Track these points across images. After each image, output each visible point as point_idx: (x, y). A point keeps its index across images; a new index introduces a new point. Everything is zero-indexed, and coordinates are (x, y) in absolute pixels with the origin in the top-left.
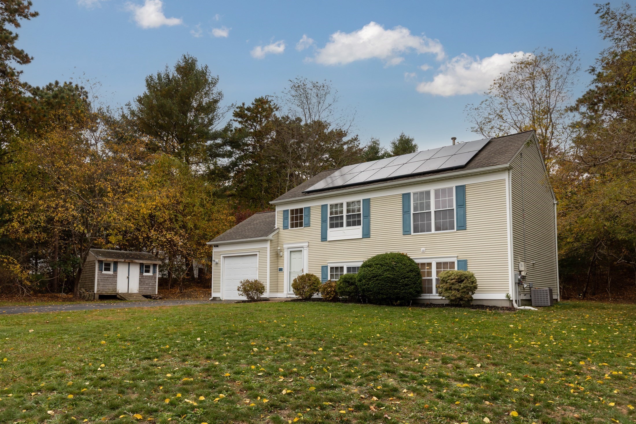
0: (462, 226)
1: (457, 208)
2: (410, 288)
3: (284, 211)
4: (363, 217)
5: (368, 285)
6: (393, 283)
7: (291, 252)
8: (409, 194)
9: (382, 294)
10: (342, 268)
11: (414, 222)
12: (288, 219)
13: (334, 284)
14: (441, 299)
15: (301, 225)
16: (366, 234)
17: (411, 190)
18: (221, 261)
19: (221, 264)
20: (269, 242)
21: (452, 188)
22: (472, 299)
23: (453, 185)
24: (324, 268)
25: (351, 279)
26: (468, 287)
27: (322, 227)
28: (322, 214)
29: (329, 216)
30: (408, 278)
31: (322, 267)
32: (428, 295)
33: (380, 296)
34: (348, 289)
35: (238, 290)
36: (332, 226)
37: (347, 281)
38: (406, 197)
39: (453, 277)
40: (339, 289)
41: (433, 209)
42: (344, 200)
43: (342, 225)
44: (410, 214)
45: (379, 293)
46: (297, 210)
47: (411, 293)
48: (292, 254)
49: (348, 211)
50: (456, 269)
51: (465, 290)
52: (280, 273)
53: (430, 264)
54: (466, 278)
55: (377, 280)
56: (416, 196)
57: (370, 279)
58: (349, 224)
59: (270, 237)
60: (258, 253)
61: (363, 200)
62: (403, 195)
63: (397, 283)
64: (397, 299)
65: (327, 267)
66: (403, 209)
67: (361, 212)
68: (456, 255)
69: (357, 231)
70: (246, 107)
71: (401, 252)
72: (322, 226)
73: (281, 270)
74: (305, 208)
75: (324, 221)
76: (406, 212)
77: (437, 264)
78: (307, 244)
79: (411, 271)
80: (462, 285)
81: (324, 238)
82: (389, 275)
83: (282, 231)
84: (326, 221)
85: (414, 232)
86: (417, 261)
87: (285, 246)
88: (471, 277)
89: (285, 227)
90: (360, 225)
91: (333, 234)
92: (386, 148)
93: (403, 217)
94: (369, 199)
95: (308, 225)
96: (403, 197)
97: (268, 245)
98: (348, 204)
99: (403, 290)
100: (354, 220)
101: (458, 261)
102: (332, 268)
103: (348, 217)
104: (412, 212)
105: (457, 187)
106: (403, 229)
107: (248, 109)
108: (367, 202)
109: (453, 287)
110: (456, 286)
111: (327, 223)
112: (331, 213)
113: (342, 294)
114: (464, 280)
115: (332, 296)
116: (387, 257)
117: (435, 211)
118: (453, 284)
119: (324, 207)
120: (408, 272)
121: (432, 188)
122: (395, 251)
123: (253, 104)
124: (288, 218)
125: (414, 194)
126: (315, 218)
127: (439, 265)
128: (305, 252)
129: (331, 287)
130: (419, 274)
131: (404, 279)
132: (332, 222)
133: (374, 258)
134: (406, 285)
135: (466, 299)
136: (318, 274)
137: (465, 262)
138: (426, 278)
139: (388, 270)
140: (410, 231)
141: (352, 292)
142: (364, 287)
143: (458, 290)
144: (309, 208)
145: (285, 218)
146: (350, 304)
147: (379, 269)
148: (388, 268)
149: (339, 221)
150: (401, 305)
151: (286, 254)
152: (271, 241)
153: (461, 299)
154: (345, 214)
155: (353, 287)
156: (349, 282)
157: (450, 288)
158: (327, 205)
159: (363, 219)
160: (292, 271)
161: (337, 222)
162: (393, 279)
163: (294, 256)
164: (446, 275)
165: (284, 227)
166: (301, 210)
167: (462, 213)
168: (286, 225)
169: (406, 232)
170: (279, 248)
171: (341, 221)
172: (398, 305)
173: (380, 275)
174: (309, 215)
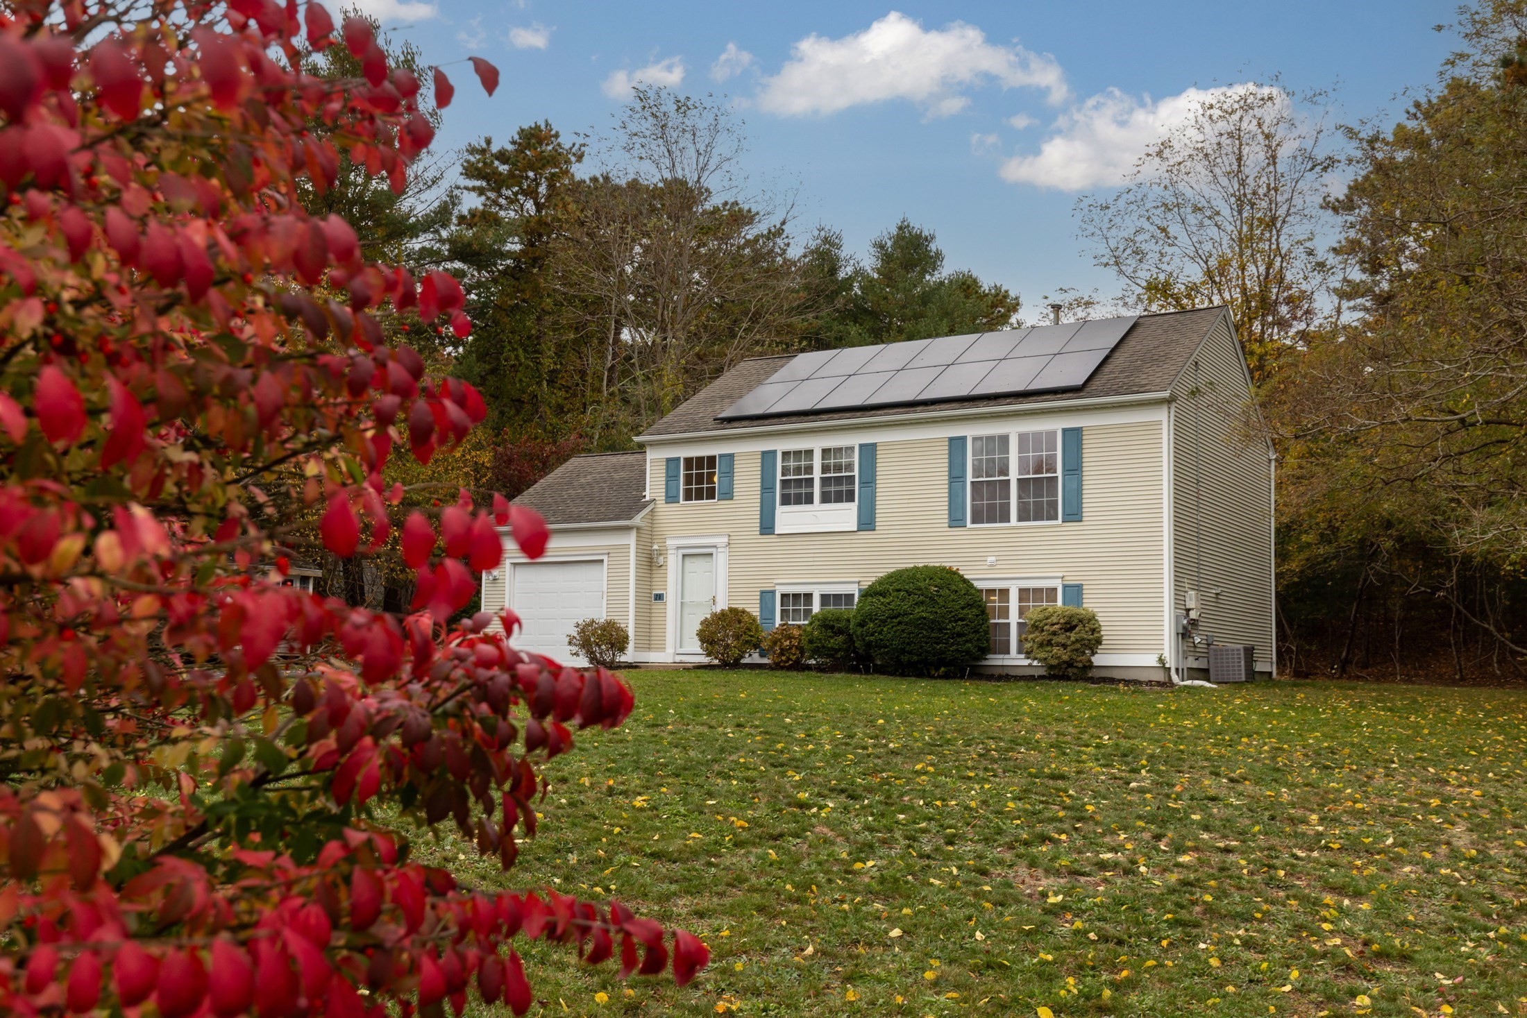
0: (1074, 514)
1: (1064, 476)
2: (967, 641)
3: (668, 460)
4: (860, 483)
5: (880, 633)
6: (932, 629)
7: (684, 556)
8: (964, 439)
9: (910, 653)
10: (809, 596)
11: (973, 499)
12: (678, 480)
13: (796, 633)
14: (1030, 665)
15: (711, 495)
16: (867, 522)
17: (970, 431)
18: (507, 574)
19: (507, 581)
20: (634, 533)
21: (1055, 433)
22: (1089, 666)
23: (1057, 425)
24: (766, 596)
25: (838, 620)
26: (1084, 639)
27: (762, 503)
28: (762, 470)
29: (779, 477)
30: (962, 619)
31: (762, 592)
32: (1001, 656)
33: (905, 658)
34: (832, 643)
35: (570, 643)
36: (786, 501)
37: (828, 625)
38: (957, 445)
39: (1054, 619)
40: (811, 642)
41: (1014, 475)
42: (817, 444)
43: (809, 500)
44: (964, 482)
45: (903, 651)
46: (700, 460)
47: (968, 652)
48: (687, 560)
49: (825, 469)
50: (1060, 602)
51: (1078, 646)
52: (657, 606)
53: (1004, 593)
54: (1081, 621)
55: (900, 623)
56: (979, 443)
57: (884, 621)
58: (826, 499)
59: (638, 520)
60: (605, 558)
61: (861, 446)
62: (951, 440)
63: (940, 630)
64: (941, 663)
65: (773, 592)
66: (950, 471)
67: (856, 473)
68: (1061, 574)
69: (844, 515)
70: (495, 148)
71: (947, 565)
72: (762, 499)
73: (659, 597)
74: (721, 456)
75: (767, 487)
76: (956, 477)
77: (1021, 590)
78: (726, 540)
79: (969, 606)
80: (1073, 636)
81: (767, 527)
82: (924, 615)
83: (661, 505)
84: (773, 488)
85: (973, 522)
86: (978, 585)
87: (670, 543)
88: (1090, 620)
89: (671, 498)
90: (852, 500)
91: (789, 518)
92: (858, 257)
93: (950, 488)
94: (874, 445)
95: (728, 495)
96: (950, 446)
97: (631, 540)
98: (826, 452)
99: (953, 644)
100: (838, 488)
101: (1065, 587)
102: (784, 596)
103: (825, 481)
104: (969, 478)
105: (1064, 431)
106: (950, 514)
107: (502, 156)
108: (869, 451)
109: (1055, 639)
110: (1061, 639)
111: (774, 493)
112: (785, 471)
113: (816, 652)
114: (1076, 626)
115: (794, 658)
116: (918, 576)
117: (1019, 480)
118: (1054, 633)
119: (768, 456)
120: (963, 608)
121: (1013, 430)
122: (935, 562)
123: (513, 143)
124: (677, 476)
125: (975, 439)
126: (747, 480)
127: (1024, 593)
128: (721, 558)
129: (790, 637)
130: (983, 613)
131: (956, 621)
132: (786, 491)
133: (890, 576)
134: (960, 635)
135: (1080, 665)
136: (754, 610)
137: (1079, 588)
138: (996, 621)
139: (922, 603)
140: (964, 519)
141: (839, 650)
142: (872, 638)
143: (1064, 646)
144: (732, 456)
145: (671, 477)
146: (838, 675)
147: (903, 600)
148: (921, 598)
149: (803, 491)
150: (946, 677)
151: (672, 562)
152: (638, 529)
153: (1070, 664)
154: (817, 474)
155: (841, 638)
156: (832, 627)
157: (1049, 643)
158: (775, 452)
159: (860, 488)
160: (686, 600)
161: (798, 491)
162: (933, 621)
163: (691, 564)
164: (1041, 616)
165: (667, 497)
166: (712, 460)
167: (1075, 486)
168: (672, 494)
169: (956, 521)
170: (656, 547)
171: (809, 490)
172: (940, 677)
173: (906, 614)
174: (729, 473)
